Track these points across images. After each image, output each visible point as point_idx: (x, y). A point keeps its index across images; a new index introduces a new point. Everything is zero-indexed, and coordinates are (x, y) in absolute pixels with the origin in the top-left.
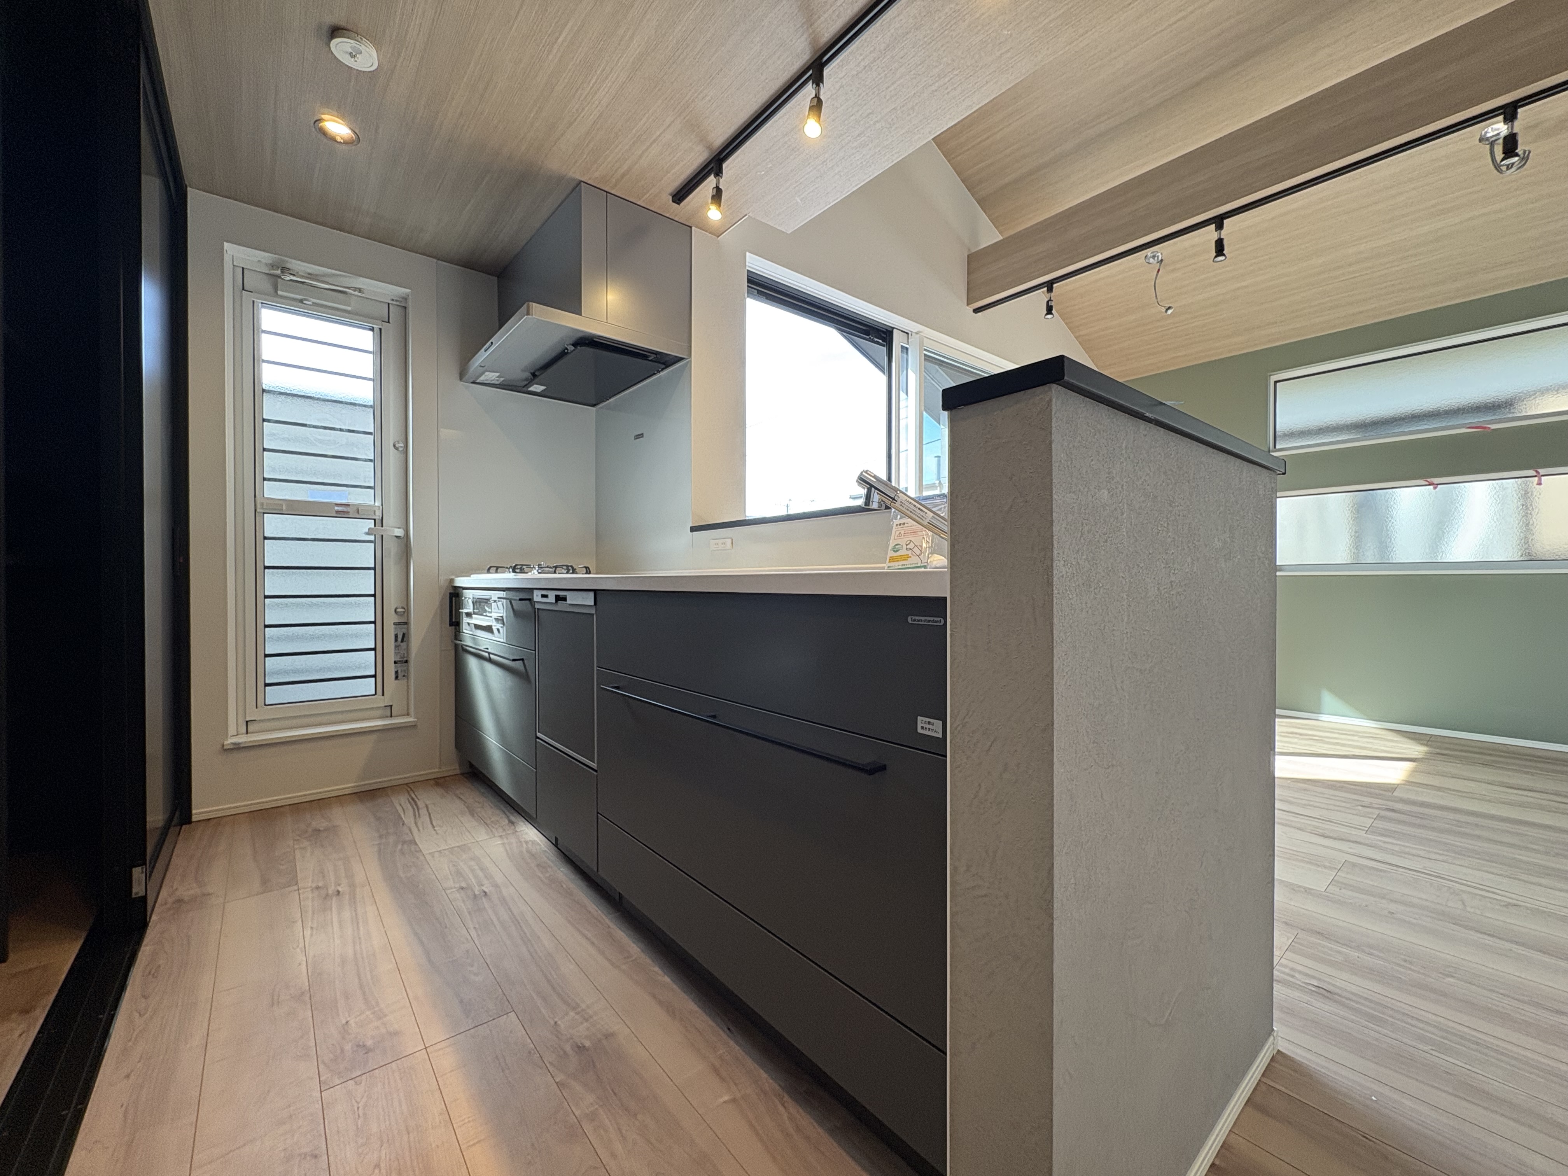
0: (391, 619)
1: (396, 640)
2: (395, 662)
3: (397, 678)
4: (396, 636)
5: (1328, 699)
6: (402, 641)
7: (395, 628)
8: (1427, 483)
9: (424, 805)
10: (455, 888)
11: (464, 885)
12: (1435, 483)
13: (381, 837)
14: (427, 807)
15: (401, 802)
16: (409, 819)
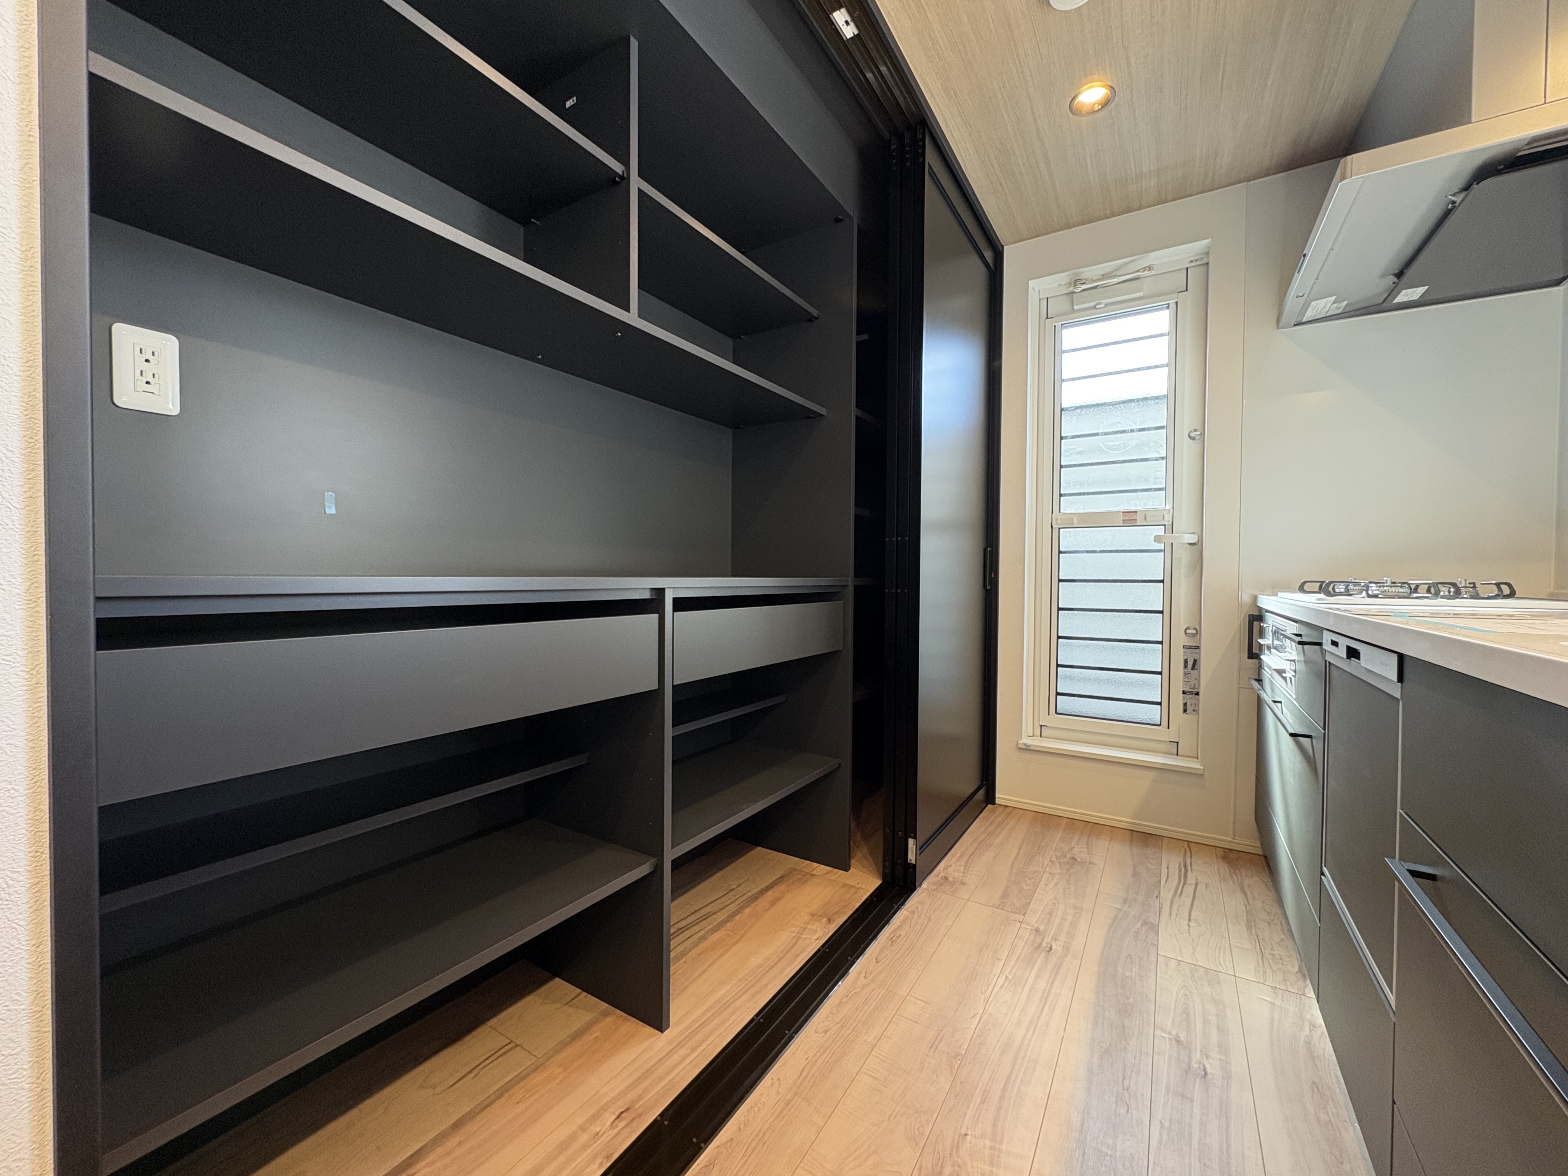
0: (1180, 640)
1: (1186, 667)
2: (1184, 693)
3: (1185, 711)
4: (1186, 662)
6: (1193, 668)
7: (1185, 652)
9: (1194, 882)
10: (1170, 1033)
11: (1183, 1036)
13: (1125, 901)
14: (1196, 884)
15: (1171, 861)
16: (1166, 894)
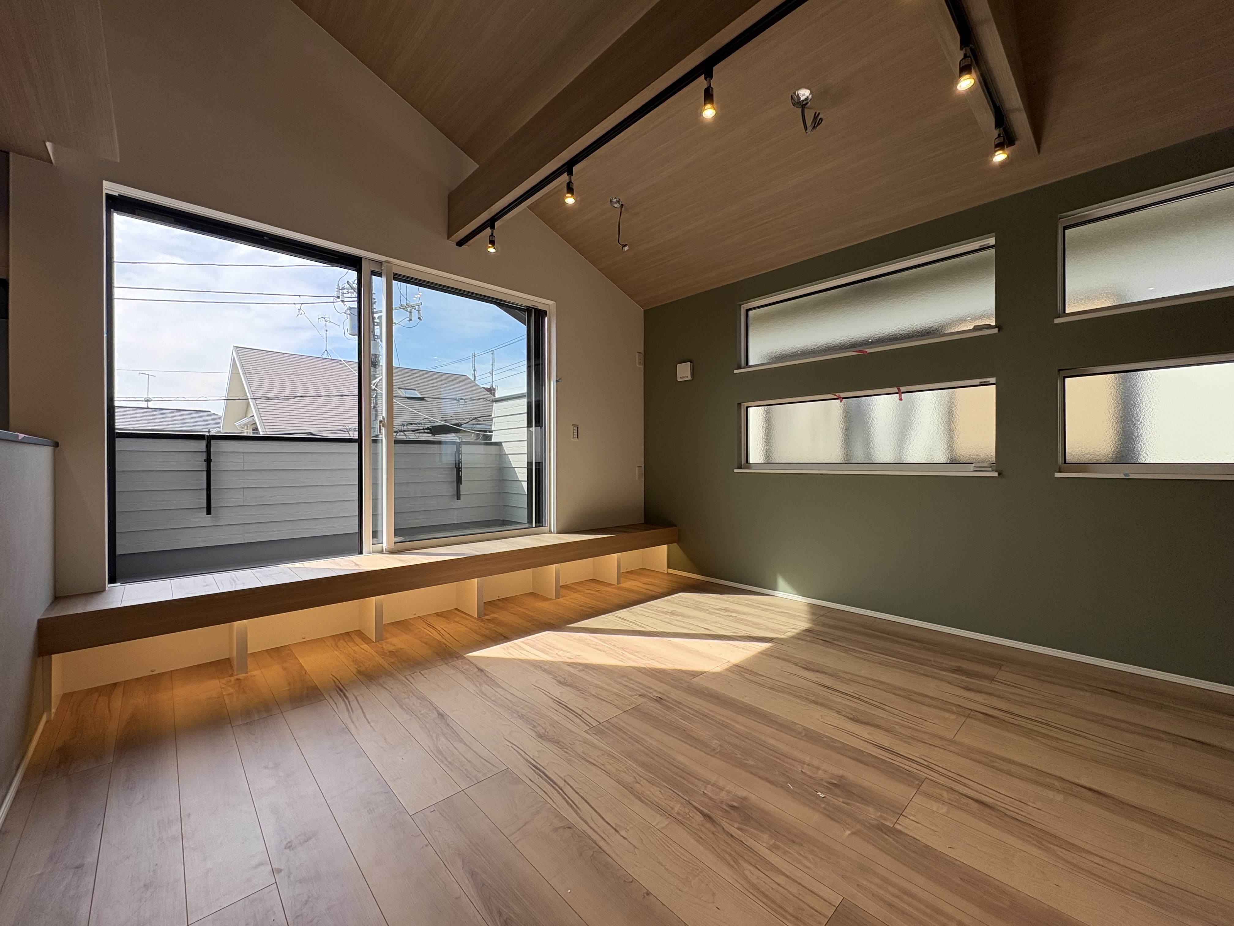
5: (781, 583)
8: (836, 397)
12: (842, 397)
